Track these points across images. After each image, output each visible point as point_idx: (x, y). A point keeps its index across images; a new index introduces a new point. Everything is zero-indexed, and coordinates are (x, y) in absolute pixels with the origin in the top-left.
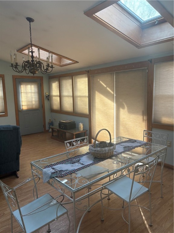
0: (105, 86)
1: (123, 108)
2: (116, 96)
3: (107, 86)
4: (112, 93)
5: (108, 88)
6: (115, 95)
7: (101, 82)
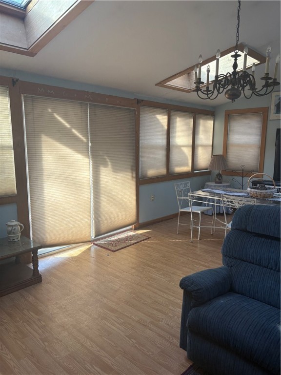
0: (68, 125)
1: (106, 166)
2: (92, 147)
3: (73, 127)
4: (84, 140)
5: (74, 131)
6: (90, 144)
7: (56, 115)
